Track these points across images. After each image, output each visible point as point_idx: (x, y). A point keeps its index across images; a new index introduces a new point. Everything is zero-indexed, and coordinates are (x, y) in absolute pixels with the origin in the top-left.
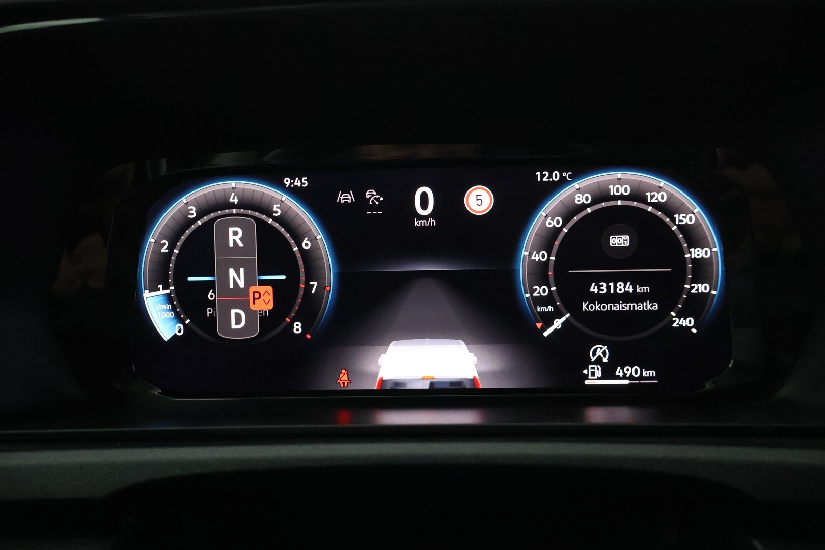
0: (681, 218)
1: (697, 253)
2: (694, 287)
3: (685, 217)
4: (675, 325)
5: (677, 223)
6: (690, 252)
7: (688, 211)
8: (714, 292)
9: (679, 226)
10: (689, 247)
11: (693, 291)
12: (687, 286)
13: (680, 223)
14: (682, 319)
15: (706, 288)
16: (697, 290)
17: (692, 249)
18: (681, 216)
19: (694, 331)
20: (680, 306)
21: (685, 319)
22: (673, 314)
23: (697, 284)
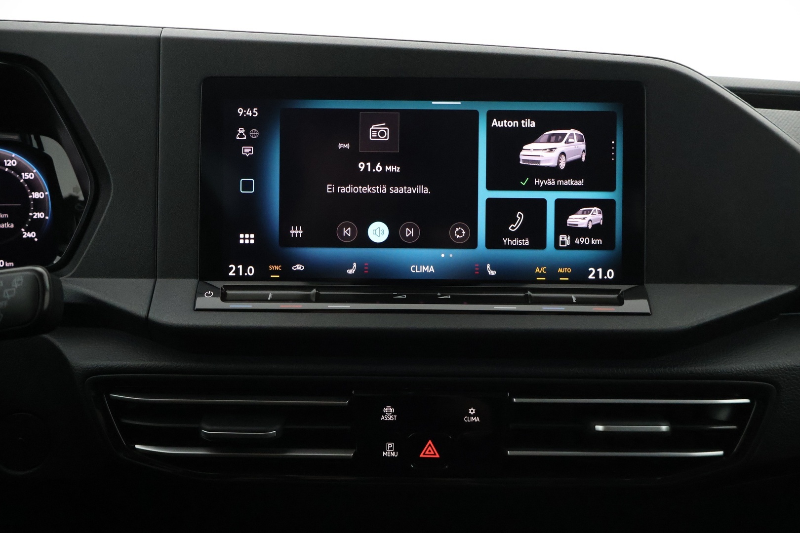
0: (26, 175)
1: (36, 195)
2: (35, 215)
3: (28, 175)
4: (24, 236)
5: (23, 178)
6: (32, 195)
7: (29, 171)
8: (47, 218)
9: (24, 180)
10: (31, 192)
11: (35, 217)
12: (31, 214)
13: (26, 178)
15: (42, 215)
16: (37, 216)
17: (33, 193)
18: (26, 174)
19: (36, 240)
20: (27, 225)
21: (30, 233)
22: (23, 230)
23: (37, 213)
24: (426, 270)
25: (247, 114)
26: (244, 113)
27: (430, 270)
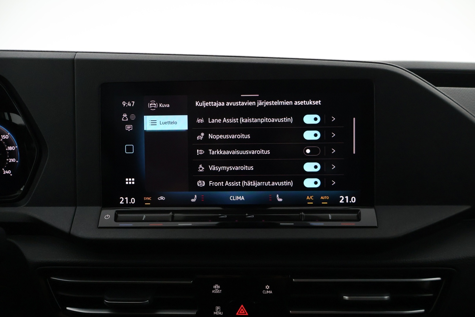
0: (4, 137)
1: (10, 148)
3: (5, 136)
4: (4, 173)
5: (2, 138)
6: (8, 148)
7: (6, 134)
8: (17, 162)
9: (3, 139)
10: (7, 146)
11: (10, 161)
12: (8, 160)
13: (4, 138)
14: (7, 171)
15: (14, 160)
17: (8, 147)
18: (4, 136)
19: (11, 175)
20: (5, 166)
22: (3, 169)
23: (11, 159)
24: (239, 199)
25: (128, 105)
26: (126, 105)
27: (242, 199)
